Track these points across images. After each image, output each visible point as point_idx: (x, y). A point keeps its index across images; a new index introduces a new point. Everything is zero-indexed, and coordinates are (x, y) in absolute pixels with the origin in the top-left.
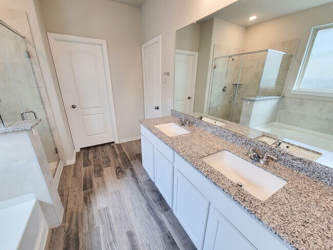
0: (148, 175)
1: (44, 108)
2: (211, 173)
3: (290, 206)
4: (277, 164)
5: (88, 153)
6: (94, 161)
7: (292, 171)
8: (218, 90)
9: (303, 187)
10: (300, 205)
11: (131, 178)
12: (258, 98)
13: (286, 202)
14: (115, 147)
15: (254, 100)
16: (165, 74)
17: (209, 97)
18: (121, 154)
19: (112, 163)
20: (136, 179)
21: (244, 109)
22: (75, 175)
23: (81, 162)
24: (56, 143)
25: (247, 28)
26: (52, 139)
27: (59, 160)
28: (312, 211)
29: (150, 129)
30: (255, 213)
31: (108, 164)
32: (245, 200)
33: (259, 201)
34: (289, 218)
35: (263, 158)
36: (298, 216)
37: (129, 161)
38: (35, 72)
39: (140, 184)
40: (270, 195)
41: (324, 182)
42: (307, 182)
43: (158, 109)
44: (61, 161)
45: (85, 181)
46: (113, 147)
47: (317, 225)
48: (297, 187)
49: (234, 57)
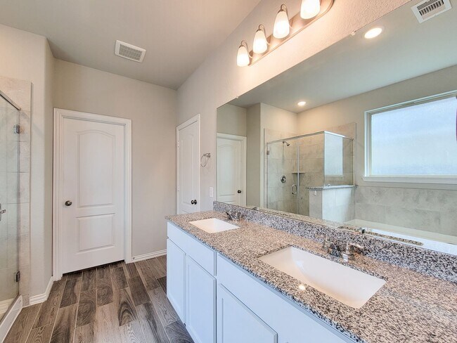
0: (175, 314)
1: (18, 203)
2: (272, 275)
3: (400, 312)
4: (366, 258)
5: (76, 281)
6: (82, 295)
7: (390, 264)
8: (275, 180)
9: (411, 284)
10: (414, 310)
11: (144, 322)
12: (325, 187)
13: (392, 307)
14: (125, 268)
15: (322, 189)
16: (205, 155)
17: (266, 189)
18: (133, 280)
19: (115, 297)
20: (154, 322)
21: (312, 201)
22: (39, 324)
23: (58, 299)
24: (21, 263)
25: (298, 113)
26: (15, 255)
27: (18, 295)
28: (434, 317)
29: (181, 227)
30: (349, 328)
31: (106, 299)
32: (329, 310)
33: (351, 309)
34: (404, 331)
35: (344, 250)
36: (416, 328)
37: (144, 290)
38: (21, 152)
39: (159, 332)
40: (366, 299)
41: (437, 276)
42: (414, 278)
43: (196, 203)
44: (20, 298)
45: (56, 333)
46: (121, 269)
47: (449, 338)
48: (402, 285)
49: (288, 142)
